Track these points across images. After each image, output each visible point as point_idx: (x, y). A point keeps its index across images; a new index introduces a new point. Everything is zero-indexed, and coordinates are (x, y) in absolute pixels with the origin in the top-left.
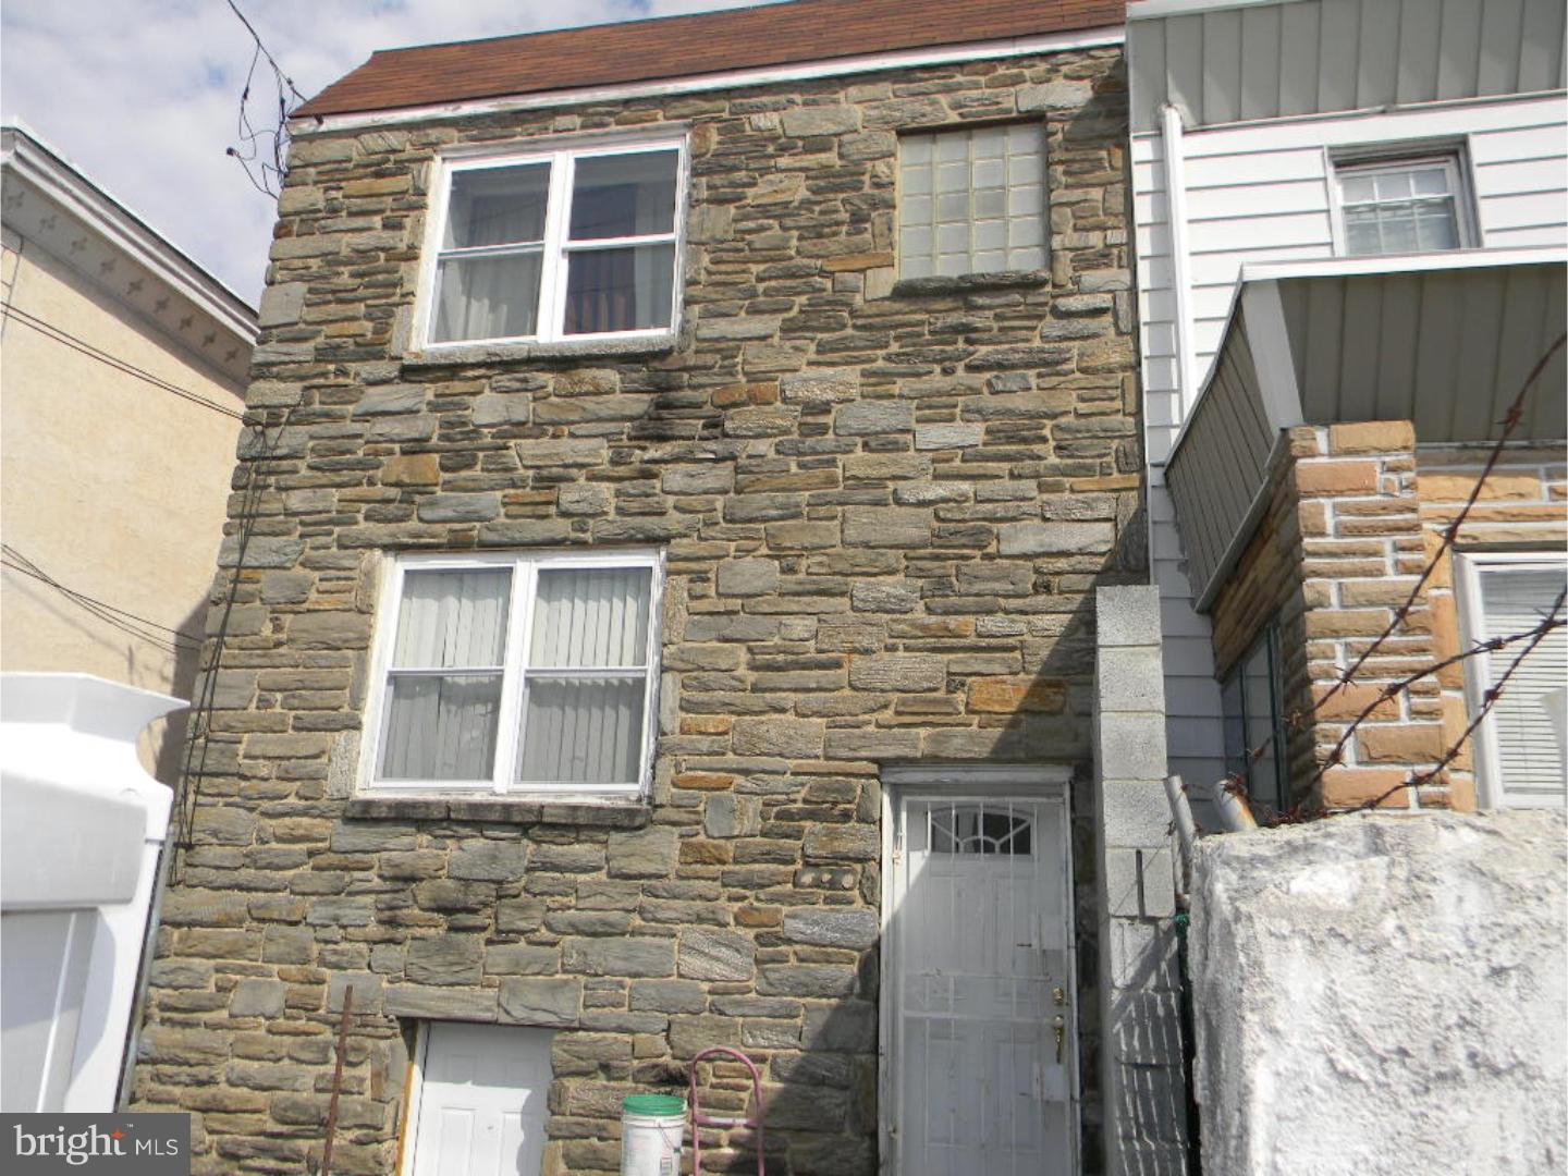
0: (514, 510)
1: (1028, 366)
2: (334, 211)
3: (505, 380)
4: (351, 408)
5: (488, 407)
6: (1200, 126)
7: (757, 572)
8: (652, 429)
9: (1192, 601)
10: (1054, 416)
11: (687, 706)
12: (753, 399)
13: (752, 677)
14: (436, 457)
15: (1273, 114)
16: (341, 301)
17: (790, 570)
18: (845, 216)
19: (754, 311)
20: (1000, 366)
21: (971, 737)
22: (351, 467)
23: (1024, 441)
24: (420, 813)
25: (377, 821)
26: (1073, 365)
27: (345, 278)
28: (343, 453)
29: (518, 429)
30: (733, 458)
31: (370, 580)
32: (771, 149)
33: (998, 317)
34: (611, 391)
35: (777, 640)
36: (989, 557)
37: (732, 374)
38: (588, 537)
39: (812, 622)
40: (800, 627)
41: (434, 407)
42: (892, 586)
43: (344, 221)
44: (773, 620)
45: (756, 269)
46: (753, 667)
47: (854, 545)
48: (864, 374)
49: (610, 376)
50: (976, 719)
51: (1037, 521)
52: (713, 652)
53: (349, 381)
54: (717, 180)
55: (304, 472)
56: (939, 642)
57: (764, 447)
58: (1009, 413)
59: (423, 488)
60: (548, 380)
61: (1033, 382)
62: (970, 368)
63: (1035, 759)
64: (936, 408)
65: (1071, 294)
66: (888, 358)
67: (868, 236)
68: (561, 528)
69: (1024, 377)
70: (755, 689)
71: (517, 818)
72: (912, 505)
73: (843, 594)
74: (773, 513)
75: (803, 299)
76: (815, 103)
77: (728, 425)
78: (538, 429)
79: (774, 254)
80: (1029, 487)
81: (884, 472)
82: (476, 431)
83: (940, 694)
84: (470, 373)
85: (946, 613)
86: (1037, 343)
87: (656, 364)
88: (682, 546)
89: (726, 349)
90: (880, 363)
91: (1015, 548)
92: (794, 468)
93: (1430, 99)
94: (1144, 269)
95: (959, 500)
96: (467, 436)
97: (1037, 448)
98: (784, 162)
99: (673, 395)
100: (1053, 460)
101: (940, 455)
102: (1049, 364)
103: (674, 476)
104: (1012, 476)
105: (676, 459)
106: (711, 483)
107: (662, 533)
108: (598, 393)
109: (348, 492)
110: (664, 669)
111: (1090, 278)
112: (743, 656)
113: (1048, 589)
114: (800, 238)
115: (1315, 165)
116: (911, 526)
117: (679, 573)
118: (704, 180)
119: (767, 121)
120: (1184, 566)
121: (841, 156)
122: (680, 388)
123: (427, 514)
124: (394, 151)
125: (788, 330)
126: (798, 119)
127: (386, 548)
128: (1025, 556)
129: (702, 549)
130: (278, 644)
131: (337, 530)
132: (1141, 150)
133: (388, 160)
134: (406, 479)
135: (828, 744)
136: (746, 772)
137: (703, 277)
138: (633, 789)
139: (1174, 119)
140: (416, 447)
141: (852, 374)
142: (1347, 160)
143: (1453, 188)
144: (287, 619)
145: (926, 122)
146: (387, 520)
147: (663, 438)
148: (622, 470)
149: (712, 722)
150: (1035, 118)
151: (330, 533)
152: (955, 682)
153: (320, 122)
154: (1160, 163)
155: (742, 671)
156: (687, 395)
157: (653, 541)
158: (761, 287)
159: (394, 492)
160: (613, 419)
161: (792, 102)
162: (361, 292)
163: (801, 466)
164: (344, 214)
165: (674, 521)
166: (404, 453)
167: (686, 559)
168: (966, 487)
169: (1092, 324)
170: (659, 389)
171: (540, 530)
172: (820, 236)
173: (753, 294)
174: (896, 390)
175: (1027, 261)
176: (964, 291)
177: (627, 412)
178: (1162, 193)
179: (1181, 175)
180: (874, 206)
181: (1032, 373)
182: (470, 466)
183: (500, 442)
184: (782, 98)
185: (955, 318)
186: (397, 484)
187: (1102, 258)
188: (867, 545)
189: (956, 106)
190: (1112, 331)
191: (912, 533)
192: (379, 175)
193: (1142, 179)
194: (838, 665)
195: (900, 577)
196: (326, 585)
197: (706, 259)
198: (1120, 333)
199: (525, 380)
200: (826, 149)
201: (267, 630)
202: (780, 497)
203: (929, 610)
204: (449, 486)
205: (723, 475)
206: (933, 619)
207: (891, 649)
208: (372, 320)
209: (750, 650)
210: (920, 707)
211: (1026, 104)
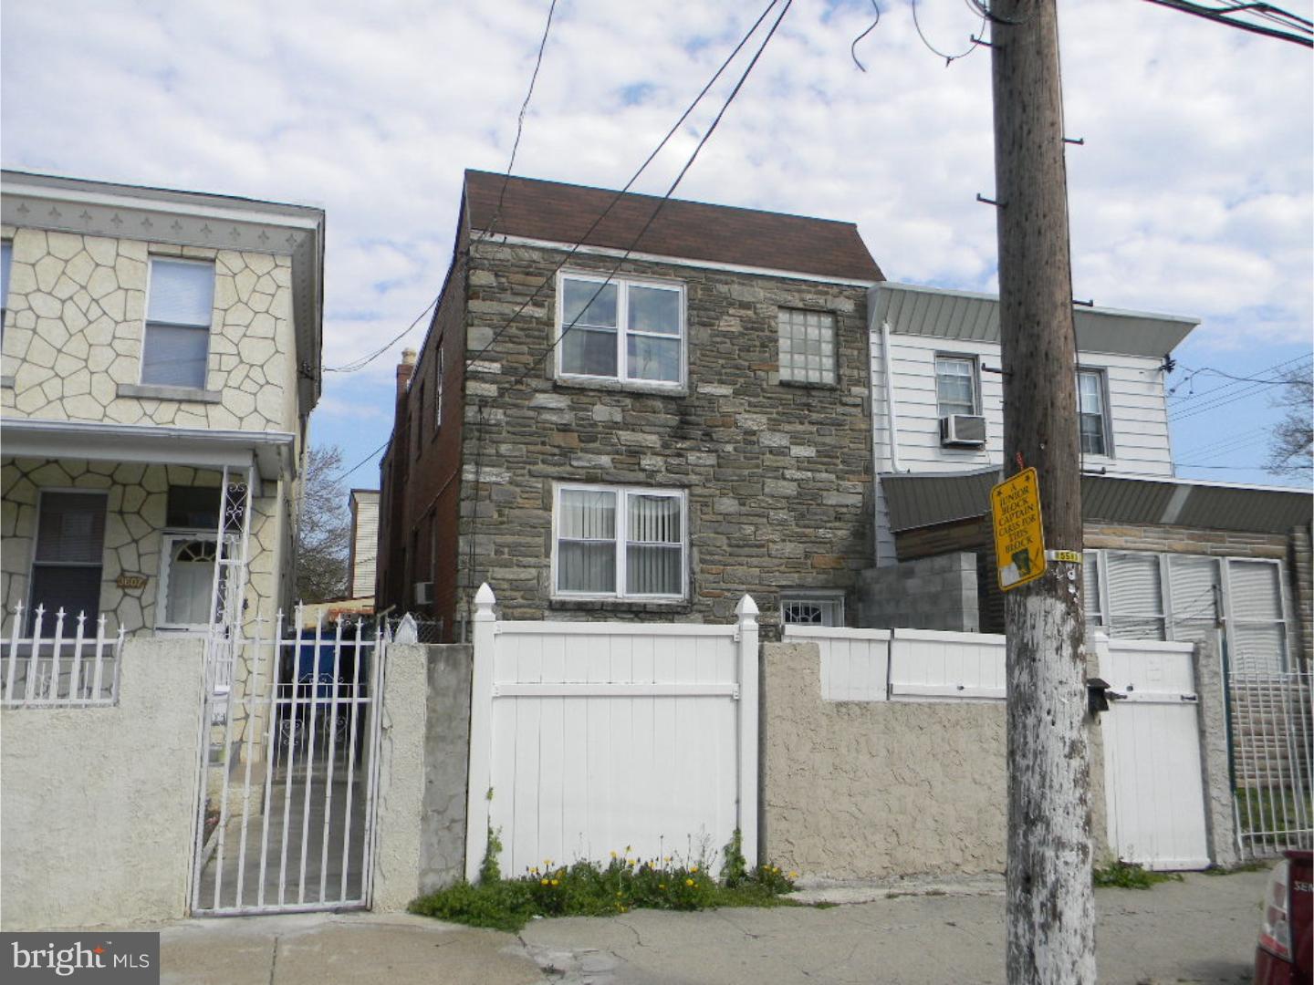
0: (619, 466)
1: (833, 425)
2: (503, 290)
3: (607, 399)
4: (527, 403)
5: (601, 412)
6: (894, 332)
7: (728, 505)
8: (680, 432)
9: (890, 529)
10: (841, 448)
11: (702, 561)
12: (723, 426)
13: (728, 549)
14: (576, 435)
15: (920, 332)
16: (513, 343)
17: (744, 505)
18: (757, 343)
19: (721, 382)
20: (821, 423)
21: (814, 578)
22: (531, 435)
23: (830, 457)
24: (590, 607)
25: (567, 610)
26: (847, 427)
27: (513, 330)
28: (525, 426)
29: (615, 425)
30: (716, 451)
31: (548, 495)
32: (724, 304)
33: (820, 402)
34: (659, 413)
35: (737, 535)
36: (818, 505)
37: (713, 411)
38: (653, 482)
39: (753, 528)
40: (749, 530)
41: (572, 408)
42: (782, 515)
43: (508, 296)
44: (737, 527)
45: (721, 361)
46: (730, 546)
47: (767, 495)
48: (769, 419)
49: (659, 404)
50: (814, 571)
51: (835, 493)
52: (715, 539)
53: (523, 388)
54: (702, 313)
55: (504, 434)
56: (800, 538)
57: (729, 448)
58: (824, 444)
59: (572, 450)
60: (628, 401)
61: (834, 432)
62: (810, 423)
63: (836, 587)
64: (797, 439)
65: (846, 396)
66: (778, 413)
67: (767, 355)
68: (641, 476)
69: (831, 431)
70: (730, 555)
71: (635, 609)
72: (788, 480)
73: (764, 516)
74: (735, 478)
75: (742, 380)
76: (743, 284)
77: (714, 436)
78: (626, 426)
79: (728, 356)
80: (833, 477)
81: (779, 464)
82: (594, 425)
83: (802, 560)
84: (592, 394)
85: (805, 527)
86: (834, 415)
87: (679, 402)
88: (698, 491)
89: (711, 399)
90: (775, 416)
91: (830, 502)
92: (742, 459)
93: (970, 338)
94: (874, 390)
95: (807, 480)
96: (591, 425)
97: (835, 461)
98: (731, 311)
99: (688, 418)
100: (841, 467)
101: (798, 459)
102: (838, 424)
103: (692, 457)
104: (827, 471)
105: (692, 449)
106: (708, 462)
107: (686, 482)
108: (654, 412)
109: (531, 448)
110: (692, 545)
111: (855, 390)
112: (725, 541)
113: (840, 519)
114: (739, 350)
115: (930, 357)
116: (790, 489)
117: (697, 502)
118: (695, 312)
119: (723, 288)
120: (886, 514)
121: (755, 313)
122: (690, 415)
123: (575, 463)
124: (534, 261)
125: (736, 393)
126: (736, 291)
127: (554, 478)
128: (832, 506)
129: (706, 492)
130: (502, 523)
131: (528, 467)
132: (874, 338)
133: (531, 267)
134: (563, 445)
135: (761, 578)
136: (729, 590)
137: (698, 362)
138: (682, 596)
139: (887, 328)
140: (565, 429)
141: (764, 419)
142: (941, 355)
143: (971, 373)
144: (506, 511)
145: (790, 305)
146: (554, 465)
147: (684, 438)
148: (668, 452)
149: (714, 568)
150: (832, 313)
151: (524, 468)
152: (807, 555)
153: (492, 235)
154: (882, 345)
155: (725, 547)
156: (693, 418)
157: (682, 486)
158: (723, 371)
159: (556, 451)
160: (660, 426)
161: (733, 281)
162: (523, 340)
163: (745, 458)
164: (509, 292)
165: (693, 478)
166: (559, 430)
167: (700, 496)
168: (809, 474)
169: (853, 410)
170: (682, 414)
171: (631, 476)
172: (749, 351)
173: (721, 374)
174: (781, 427)
175: (829, 378)
176: (808, 388)
177: (669, 424)
178: (882, 358)
179: (891, 353)
180: (771, 341)
181: (833, 428)
182: (594, 441)
183: (609, 431)
184: (729, 278)
185: (804, 400)
186: (558, 447)
187: (858, 382)
188: (773, 496)
189: (802, 300)
190: (861, 415)
191: (789, 492)
192: (527, 274)
193: (874, 351)
194: (762, 546)
195: (786, 511)
196: (526, 495)
197: (698, 352)
198: (864, 415)
199: (618, 401)
200: (749, 309)
201: (496, 516)
202: (738, 471)
203: (797, 525)
204: (583, 450)
205: (712, 459)
206: (799, 530)
207: (784, 541)
208: (532, 355)
209: (728, 538)
210: (794, 565)
211: (830, 306)
